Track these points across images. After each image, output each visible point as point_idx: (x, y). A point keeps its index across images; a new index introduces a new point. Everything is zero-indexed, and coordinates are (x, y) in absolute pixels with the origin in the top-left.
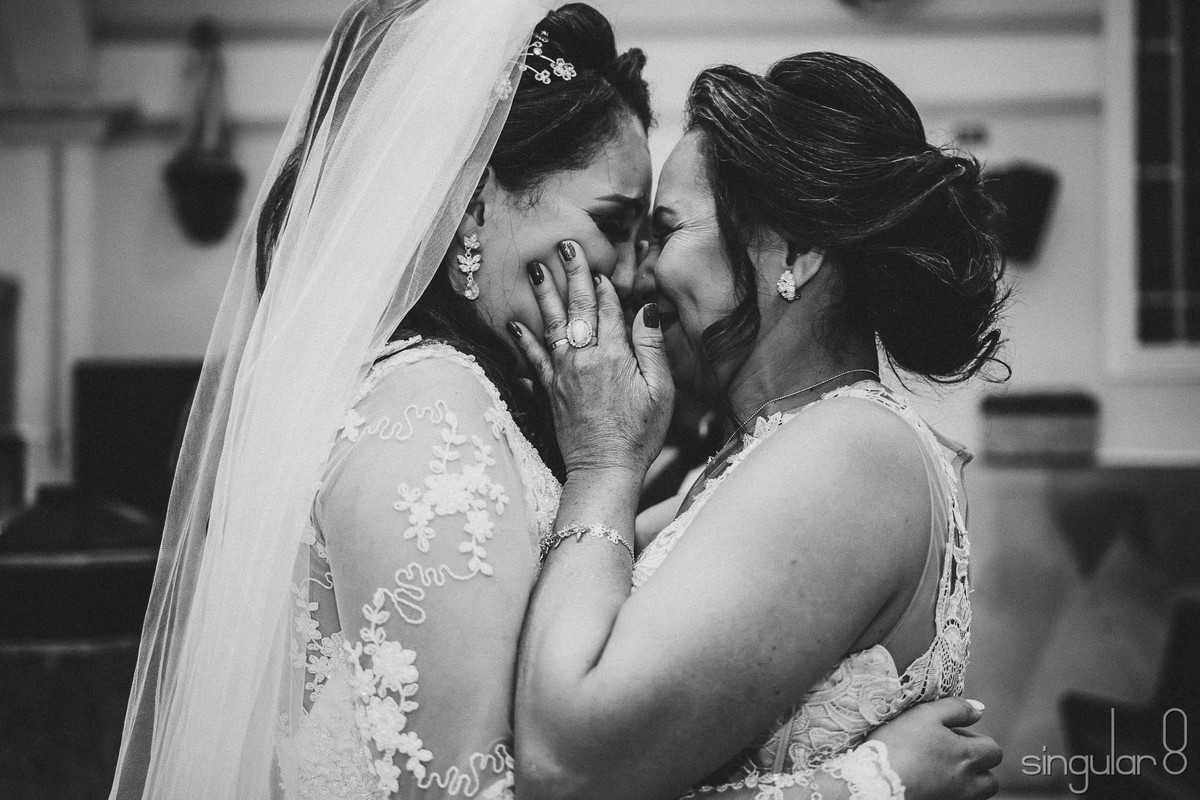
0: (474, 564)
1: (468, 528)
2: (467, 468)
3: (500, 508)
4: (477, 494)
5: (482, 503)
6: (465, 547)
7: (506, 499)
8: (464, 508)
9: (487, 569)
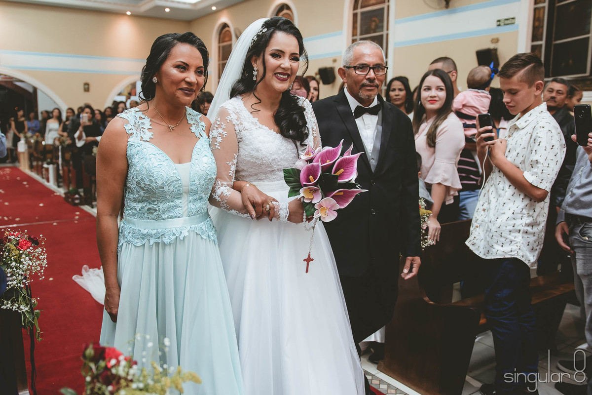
0: (217, 146)
1: (217, 140)
2: (219, 129)
3: (224, 136)
4: (220, 134)
5: (220, 135)
6: (216, 143)
7: (226, 135)
8: (217, 136)
9: (219, 148)
